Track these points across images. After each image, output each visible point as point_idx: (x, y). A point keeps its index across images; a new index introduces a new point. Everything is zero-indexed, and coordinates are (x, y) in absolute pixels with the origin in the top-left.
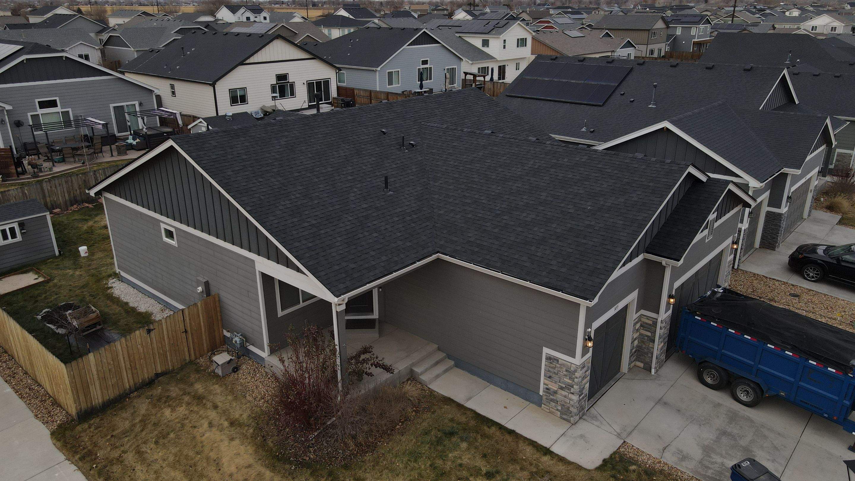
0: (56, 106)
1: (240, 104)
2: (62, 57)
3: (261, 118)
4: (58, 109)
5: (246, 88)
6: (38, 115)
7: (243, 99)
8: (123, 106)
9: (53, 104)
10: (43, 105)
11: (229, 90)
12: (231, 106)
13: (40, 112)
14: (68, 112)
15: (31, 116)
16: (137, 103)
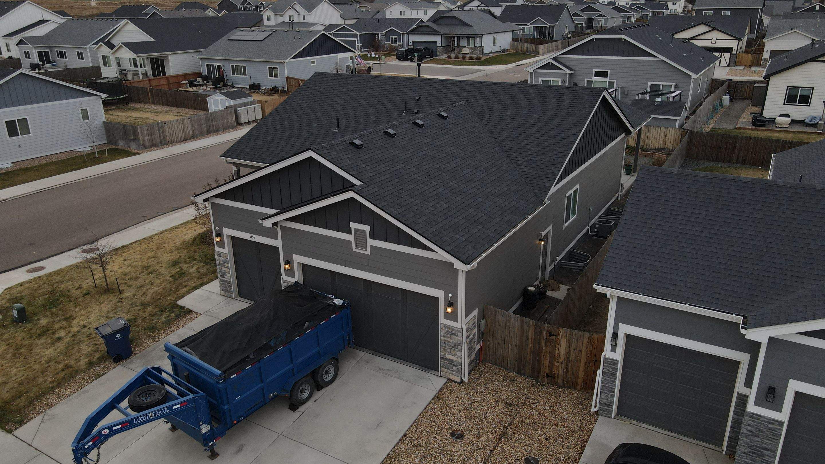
0: (607, 77)
1: (797, 104)
2: (622, 38)
3: (812, 124)
4: (607, 79)
5: (813, 88)
6: (592, 81)
7: (805, 100)
8: (660, 85)
9: (604, 74)
10: (598, 74)
11: (788, 87)
12: (784, 104)
13: (594, 79)
14: (614, 82)
15: (587, 81)
16: (673, 84)
